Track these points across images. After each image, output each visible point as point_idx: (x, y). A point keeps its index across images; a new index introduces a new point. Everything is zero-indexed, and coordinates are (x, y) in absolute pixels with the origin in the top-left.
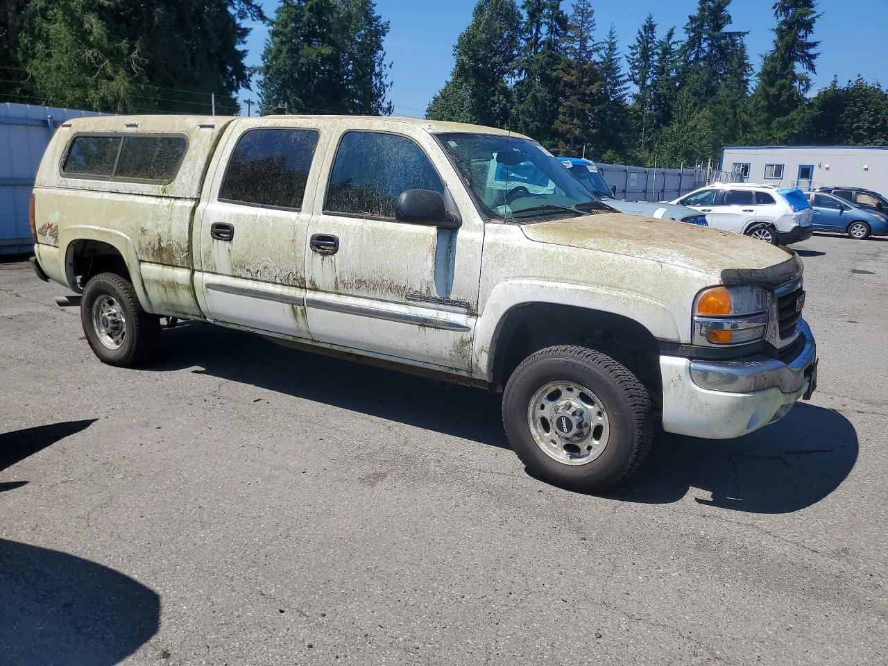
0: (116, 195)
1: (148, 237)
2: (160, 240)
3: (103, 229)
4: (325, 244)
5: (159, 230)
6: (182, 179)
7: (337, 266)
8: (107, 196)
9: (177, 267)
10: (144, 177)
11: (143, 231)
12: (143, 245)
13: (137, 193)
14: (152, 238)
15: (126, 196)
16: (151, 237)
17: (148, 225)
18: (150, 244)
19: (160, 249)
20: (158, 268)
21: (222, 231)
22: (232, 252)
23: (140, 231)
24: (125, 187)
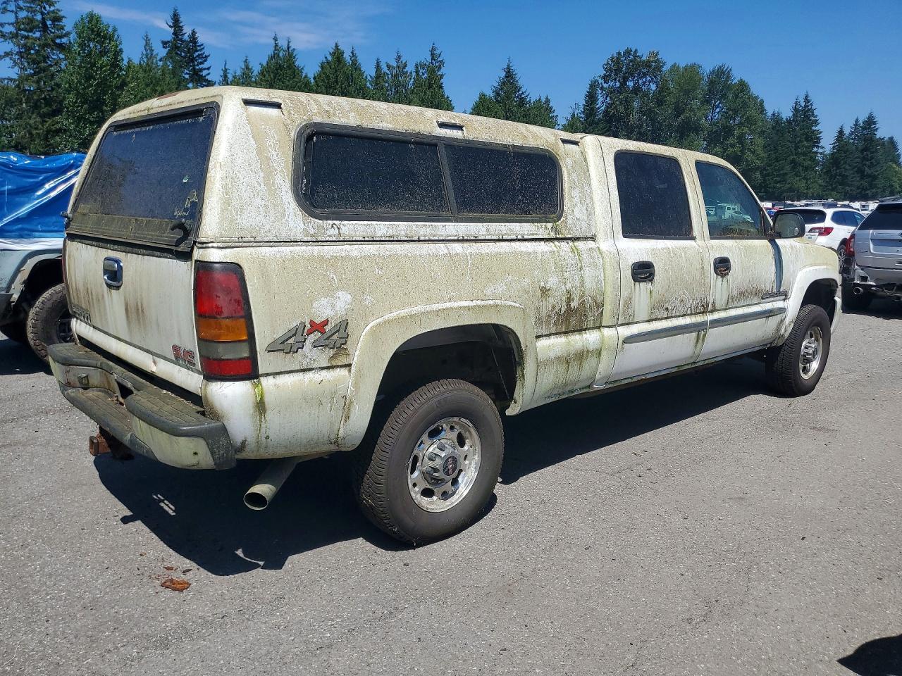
0: (473, 244)
1: (551, 300)
2: (569, 300)
3: (479, 303)
4: (722, 266)
5: (568, 286)
6: (575, 213)
7: (731, 283)
8: (457, 247)
9: (589, 329)
10: (512, 212)
11: (545, 291)
12: (544, 312)
13: (514, 237)
14: (558, 299)
15: (492, 244)
16: (556, 300)
17: (552, 282)
18: (554, 308)
19: (569, 310)
20: (561, 340)
21: (643, 271)
22: (653, 292)
23: (539, 293)
24: (488, 230)
